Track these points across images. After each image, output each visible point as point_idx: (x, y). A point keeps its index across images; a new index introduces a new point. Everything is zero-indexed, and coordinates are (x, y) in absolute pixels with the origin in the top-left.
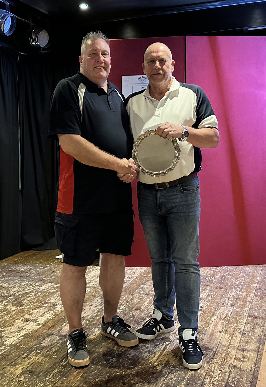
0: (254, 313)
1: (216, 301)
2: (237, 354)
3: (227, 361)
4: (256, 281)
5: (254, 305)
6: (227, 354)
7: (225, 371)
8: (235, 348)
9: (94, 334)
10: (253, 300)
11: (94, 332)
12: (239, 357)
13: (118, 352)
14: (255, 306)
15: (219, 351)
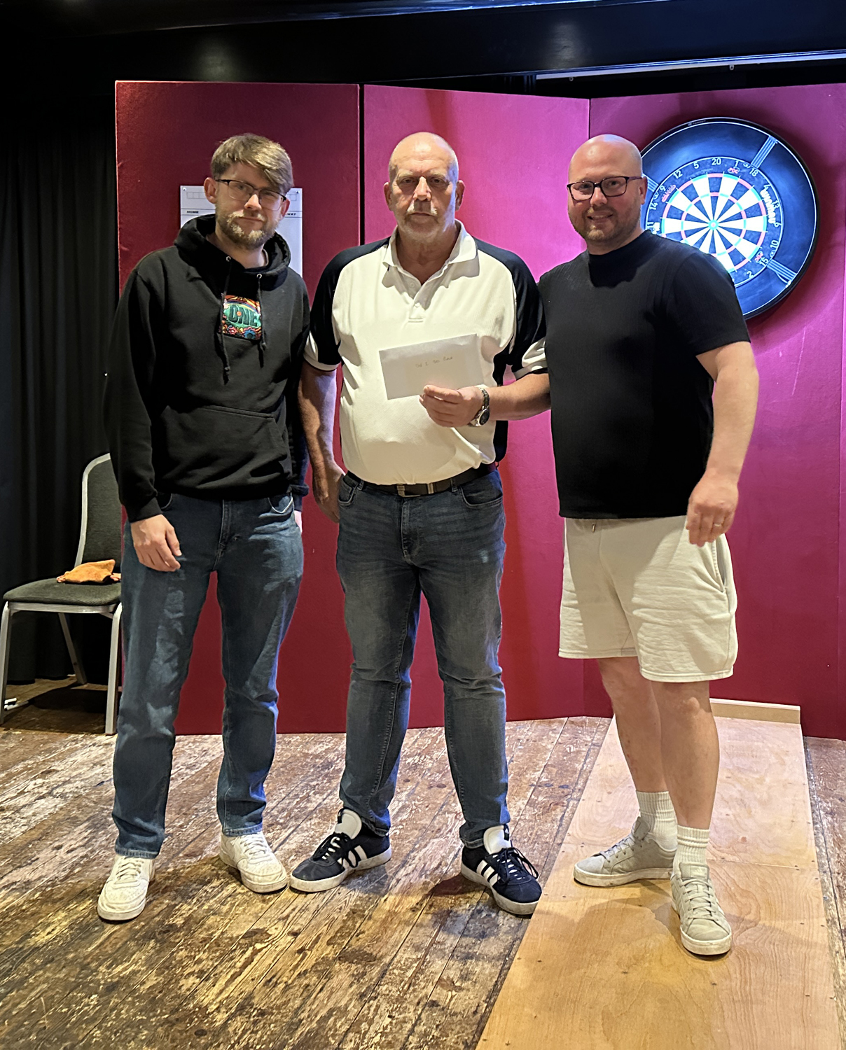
1: (422, 822)
2: (447, 968)
3: (414, 990)
4: (541, 762)
6: (419, 971)
7: (404, 1018)
8: (445, 953)
9: (49, 930)
11: (49, 925)
12: (451, 977)
15: (399, 962)
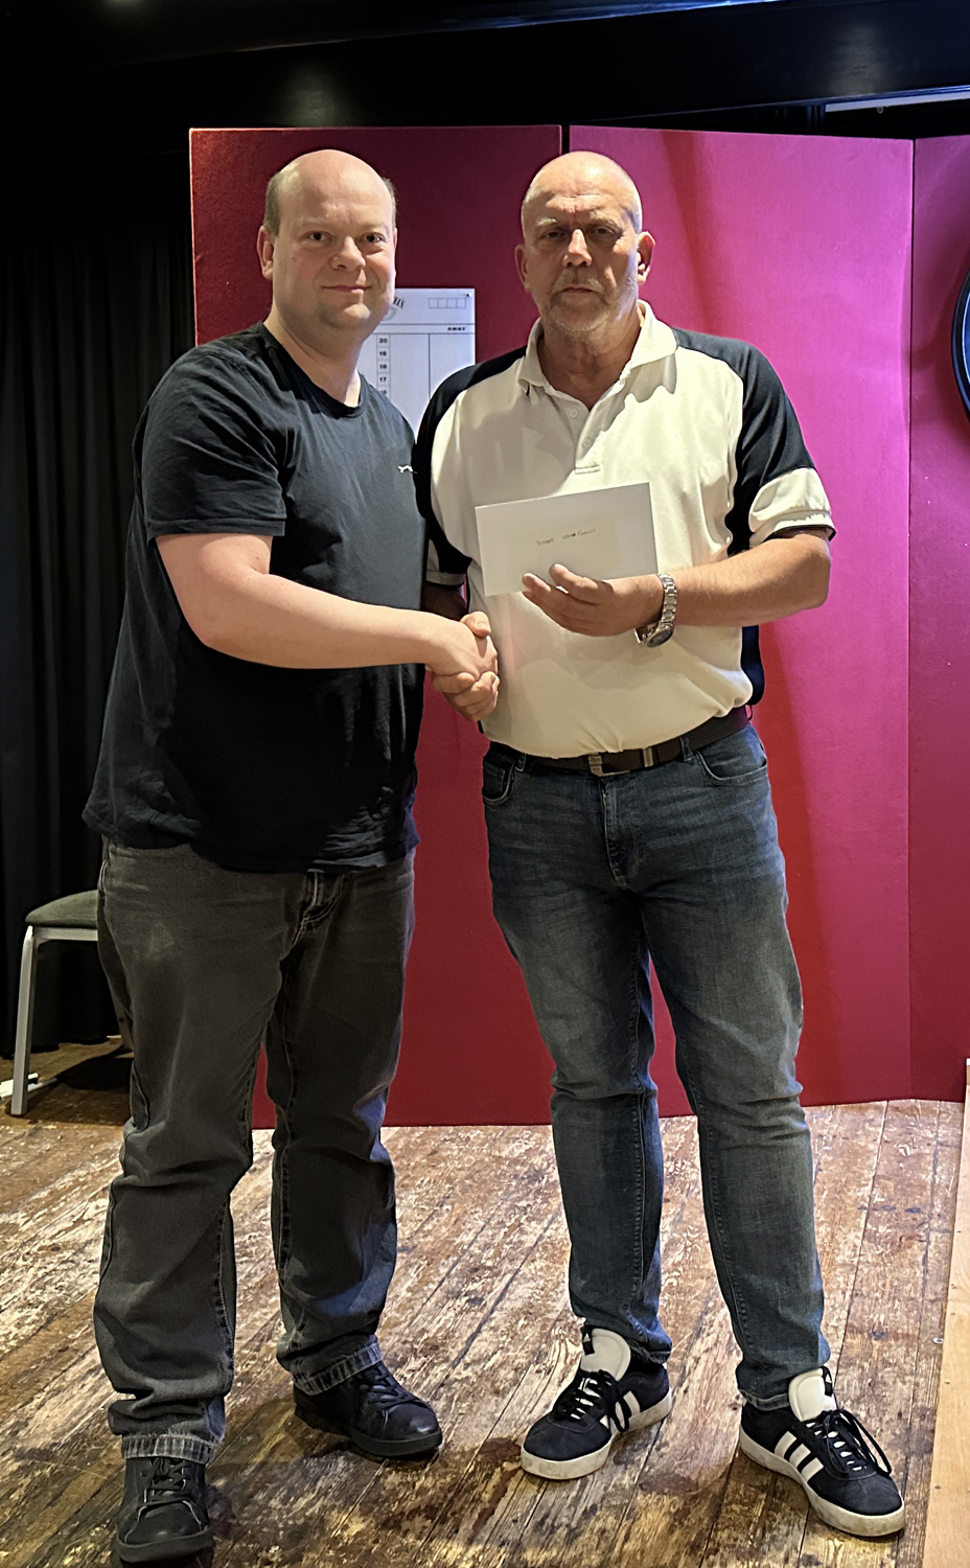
0: (871, 1316)
3: (773, 1539)
4: (866, 1171)
5: (867, 1280)
10: (862, 1258)
13: (289, 1519)
14: (874, 1284)
